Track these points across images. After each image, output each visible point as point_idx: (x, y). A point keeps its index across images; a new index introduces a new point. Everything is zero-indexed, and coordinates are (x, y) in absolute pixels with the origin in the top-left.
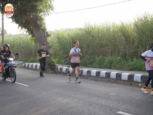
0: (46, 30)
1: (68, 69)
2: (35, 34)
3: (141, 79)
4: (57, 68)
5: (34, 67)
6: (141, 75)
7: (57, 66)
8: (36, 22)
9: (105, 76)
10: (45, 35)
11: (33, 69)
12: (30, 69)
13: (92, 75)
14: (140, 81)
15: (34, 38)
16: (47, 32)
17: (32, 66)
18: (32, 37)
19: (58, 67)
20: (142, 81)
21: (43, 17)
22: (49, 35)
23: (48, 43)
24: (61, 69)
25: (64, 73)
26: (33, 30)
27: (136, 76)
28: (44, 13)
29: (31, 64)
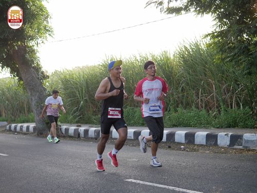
0: (40, 68)
1: (78, 129)
2: (23, 76)
3: (185, 139)
4: (61, 129)
5: (24, 129)
6: (186, 132)
7: (60, 126)
8: (23, 57)
9: (133, 138)
10: (40, 76)
11: (22, 133)
12: (19, 133)
13: (113, 137)
14: (183, 141)
15: (22, 82)
16: (42, 73)
17: (21, 127)
18: (19, 81)
19: (62, 127)
20: (187, 141)
21: (35, 48)
22: (45, 77)
23: (45, 90)
24: (67, 130)
25: (71, 137)
26: (20, 70)
27: (179, 135)
28: (36, 42)
29: (20, 125)
